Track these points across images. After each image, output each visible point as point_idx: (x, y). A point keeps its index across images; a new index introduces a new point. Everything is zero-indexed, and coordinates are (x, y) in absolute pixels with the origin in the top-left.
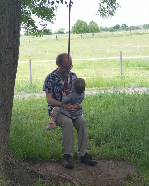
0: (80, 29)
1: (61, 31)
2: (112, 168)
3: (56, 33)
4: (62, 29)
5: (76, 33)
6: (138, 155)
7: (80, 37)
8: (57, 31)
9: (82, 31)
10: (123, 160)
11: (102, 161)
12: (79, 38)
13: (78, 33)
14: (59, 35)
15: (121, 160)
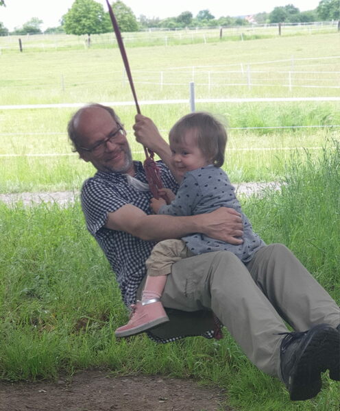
0: (84, 21)
1: (32, 25)
2: (161, 399)
3: (18, 33)
4: (34, 21)
5: (74, 33)
6: (231, 363)
7: (84, 43)
8: (21, 27)
9: (89, 28)
10: (192, 376)
11: (136, 379)
12: (82, 46)
13: (79, 34)
14: (26, 38)
15: (188, 379)
